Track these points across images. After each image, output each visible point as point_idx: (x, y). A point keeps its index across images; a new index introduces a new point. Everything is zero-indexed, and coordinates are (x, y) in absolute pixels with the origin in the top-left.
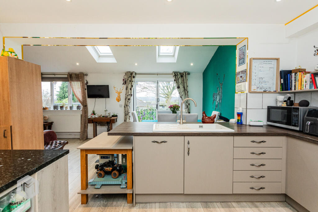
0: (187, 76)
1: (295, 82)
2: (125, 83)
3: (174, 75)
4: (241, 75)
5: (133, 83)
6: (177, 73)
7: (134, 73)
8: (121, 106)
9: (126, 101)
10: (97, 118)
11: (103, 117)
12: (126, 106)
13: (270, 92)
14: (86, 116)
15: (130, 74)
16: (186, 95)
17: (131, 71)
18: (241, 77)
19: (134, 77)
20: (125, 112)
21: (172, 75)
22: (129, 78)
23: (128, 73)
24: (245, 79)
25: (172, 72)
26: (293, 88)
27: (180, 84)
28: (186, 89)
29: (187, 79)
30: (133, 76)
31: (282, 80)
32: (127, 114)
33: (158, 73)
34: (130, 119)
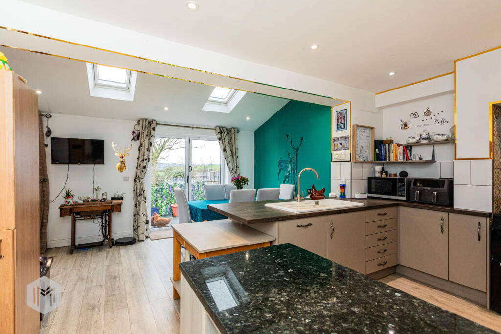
0: (236, 133)
1: (389, 153)
2: (137, 137)
3: (218, 130)
4: (341, 142)
5: (152, 139)
6: (223, 127)
7: (154, 122)
8: (126, 179)
9: (139, 171)
10: (80, 204)
11: (93, 201)
12: (138, 179)
13: (368, 162)
14: (44, 201)
15: (147, 123)
16: (235, 161)
17: (150, 117)
18: (341, 144)
19: (154, 129)
20: (137, 189)
21: (214, 131)
22: (145, 129)
23: (145, 120)
24: (348, 146)
25: (216, 125)
26: (388, 159)
27: (226, 145)
28: (234, 152)
29: (236, 137)
30: (152, 127)
31: (377, 150)
32: (141, 194)
33: (192, 125)
34: (145, 202)
